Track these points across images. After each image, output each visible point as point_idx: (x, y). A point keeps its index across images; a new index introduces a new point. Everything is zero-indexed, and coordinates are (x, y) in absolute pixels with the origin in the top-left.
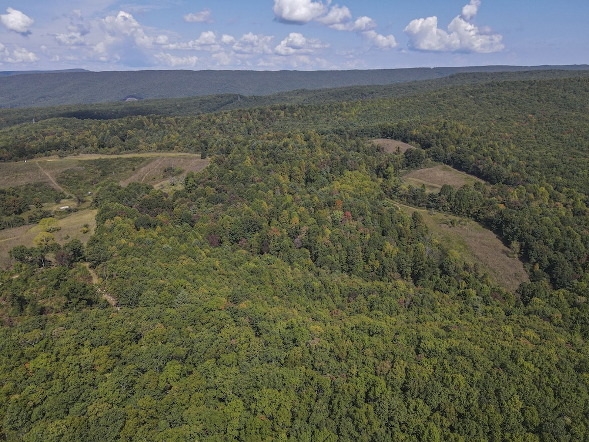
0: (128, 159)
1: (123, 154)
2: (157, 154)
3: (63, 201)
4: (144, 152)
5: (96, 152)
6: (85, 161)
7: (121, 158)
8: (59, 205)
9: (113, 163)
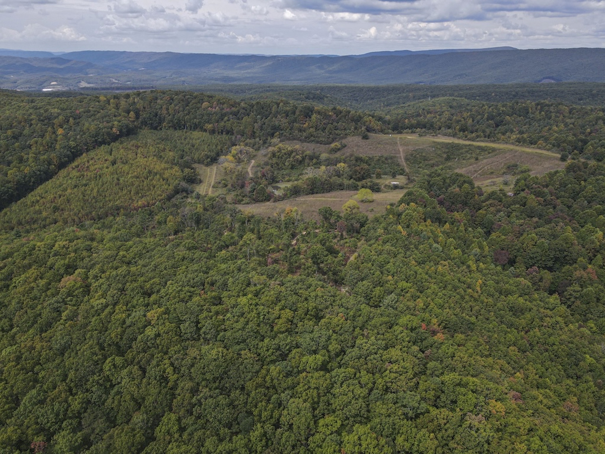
0: (479, 147)
1: (478, 141)
2: (511, 147)
3: (398, 177)
4: (500, 143)
5: (454, 135)
6: (439, 143)
7: (472, 145)
8: (393, 180)
9: (463, 149)
